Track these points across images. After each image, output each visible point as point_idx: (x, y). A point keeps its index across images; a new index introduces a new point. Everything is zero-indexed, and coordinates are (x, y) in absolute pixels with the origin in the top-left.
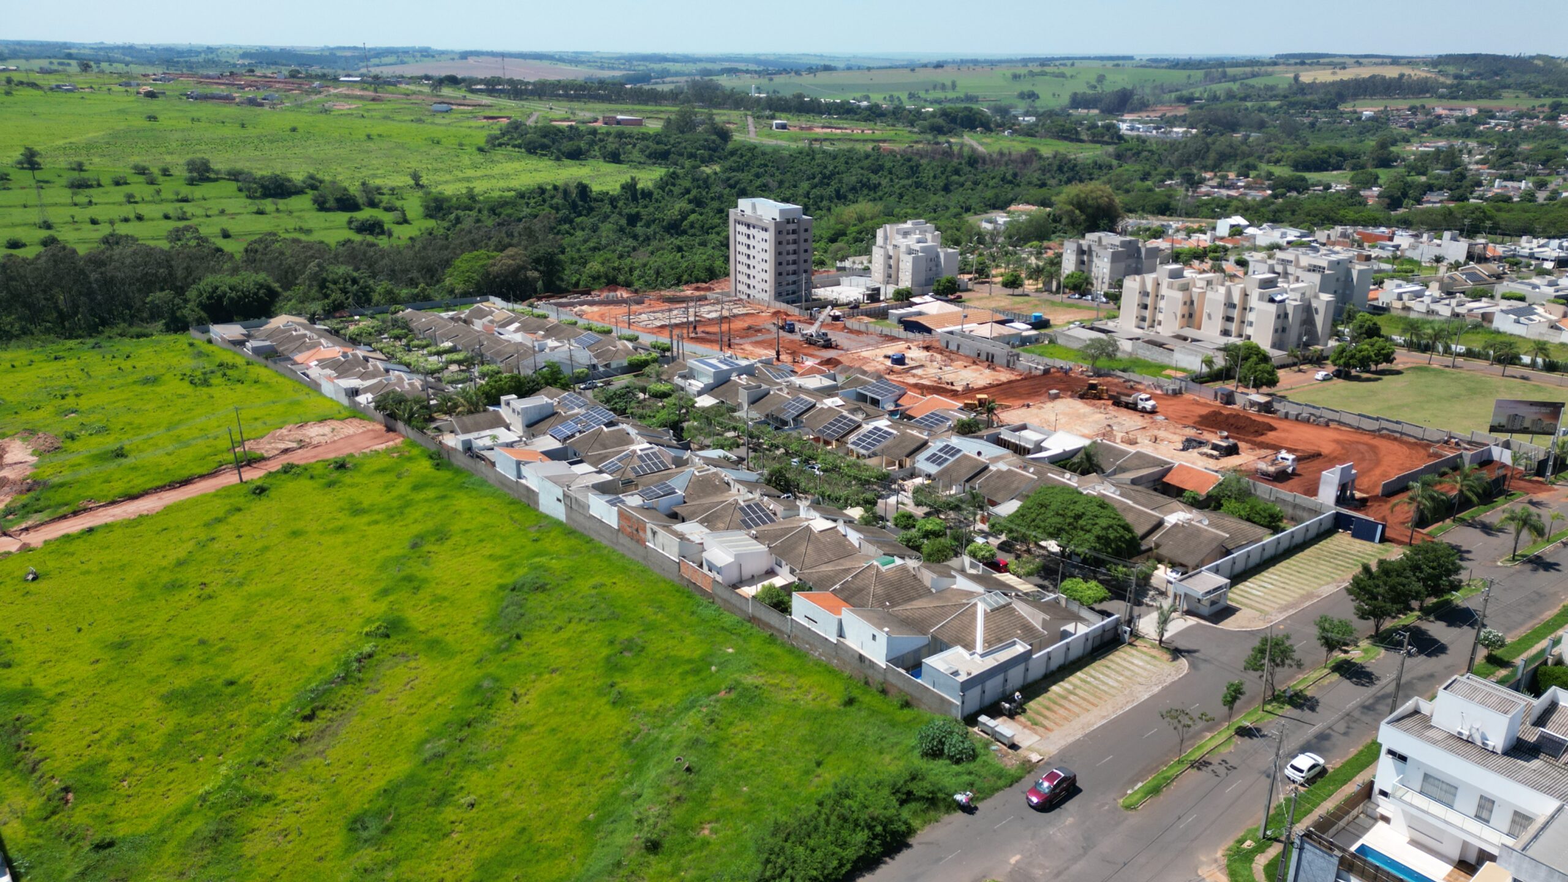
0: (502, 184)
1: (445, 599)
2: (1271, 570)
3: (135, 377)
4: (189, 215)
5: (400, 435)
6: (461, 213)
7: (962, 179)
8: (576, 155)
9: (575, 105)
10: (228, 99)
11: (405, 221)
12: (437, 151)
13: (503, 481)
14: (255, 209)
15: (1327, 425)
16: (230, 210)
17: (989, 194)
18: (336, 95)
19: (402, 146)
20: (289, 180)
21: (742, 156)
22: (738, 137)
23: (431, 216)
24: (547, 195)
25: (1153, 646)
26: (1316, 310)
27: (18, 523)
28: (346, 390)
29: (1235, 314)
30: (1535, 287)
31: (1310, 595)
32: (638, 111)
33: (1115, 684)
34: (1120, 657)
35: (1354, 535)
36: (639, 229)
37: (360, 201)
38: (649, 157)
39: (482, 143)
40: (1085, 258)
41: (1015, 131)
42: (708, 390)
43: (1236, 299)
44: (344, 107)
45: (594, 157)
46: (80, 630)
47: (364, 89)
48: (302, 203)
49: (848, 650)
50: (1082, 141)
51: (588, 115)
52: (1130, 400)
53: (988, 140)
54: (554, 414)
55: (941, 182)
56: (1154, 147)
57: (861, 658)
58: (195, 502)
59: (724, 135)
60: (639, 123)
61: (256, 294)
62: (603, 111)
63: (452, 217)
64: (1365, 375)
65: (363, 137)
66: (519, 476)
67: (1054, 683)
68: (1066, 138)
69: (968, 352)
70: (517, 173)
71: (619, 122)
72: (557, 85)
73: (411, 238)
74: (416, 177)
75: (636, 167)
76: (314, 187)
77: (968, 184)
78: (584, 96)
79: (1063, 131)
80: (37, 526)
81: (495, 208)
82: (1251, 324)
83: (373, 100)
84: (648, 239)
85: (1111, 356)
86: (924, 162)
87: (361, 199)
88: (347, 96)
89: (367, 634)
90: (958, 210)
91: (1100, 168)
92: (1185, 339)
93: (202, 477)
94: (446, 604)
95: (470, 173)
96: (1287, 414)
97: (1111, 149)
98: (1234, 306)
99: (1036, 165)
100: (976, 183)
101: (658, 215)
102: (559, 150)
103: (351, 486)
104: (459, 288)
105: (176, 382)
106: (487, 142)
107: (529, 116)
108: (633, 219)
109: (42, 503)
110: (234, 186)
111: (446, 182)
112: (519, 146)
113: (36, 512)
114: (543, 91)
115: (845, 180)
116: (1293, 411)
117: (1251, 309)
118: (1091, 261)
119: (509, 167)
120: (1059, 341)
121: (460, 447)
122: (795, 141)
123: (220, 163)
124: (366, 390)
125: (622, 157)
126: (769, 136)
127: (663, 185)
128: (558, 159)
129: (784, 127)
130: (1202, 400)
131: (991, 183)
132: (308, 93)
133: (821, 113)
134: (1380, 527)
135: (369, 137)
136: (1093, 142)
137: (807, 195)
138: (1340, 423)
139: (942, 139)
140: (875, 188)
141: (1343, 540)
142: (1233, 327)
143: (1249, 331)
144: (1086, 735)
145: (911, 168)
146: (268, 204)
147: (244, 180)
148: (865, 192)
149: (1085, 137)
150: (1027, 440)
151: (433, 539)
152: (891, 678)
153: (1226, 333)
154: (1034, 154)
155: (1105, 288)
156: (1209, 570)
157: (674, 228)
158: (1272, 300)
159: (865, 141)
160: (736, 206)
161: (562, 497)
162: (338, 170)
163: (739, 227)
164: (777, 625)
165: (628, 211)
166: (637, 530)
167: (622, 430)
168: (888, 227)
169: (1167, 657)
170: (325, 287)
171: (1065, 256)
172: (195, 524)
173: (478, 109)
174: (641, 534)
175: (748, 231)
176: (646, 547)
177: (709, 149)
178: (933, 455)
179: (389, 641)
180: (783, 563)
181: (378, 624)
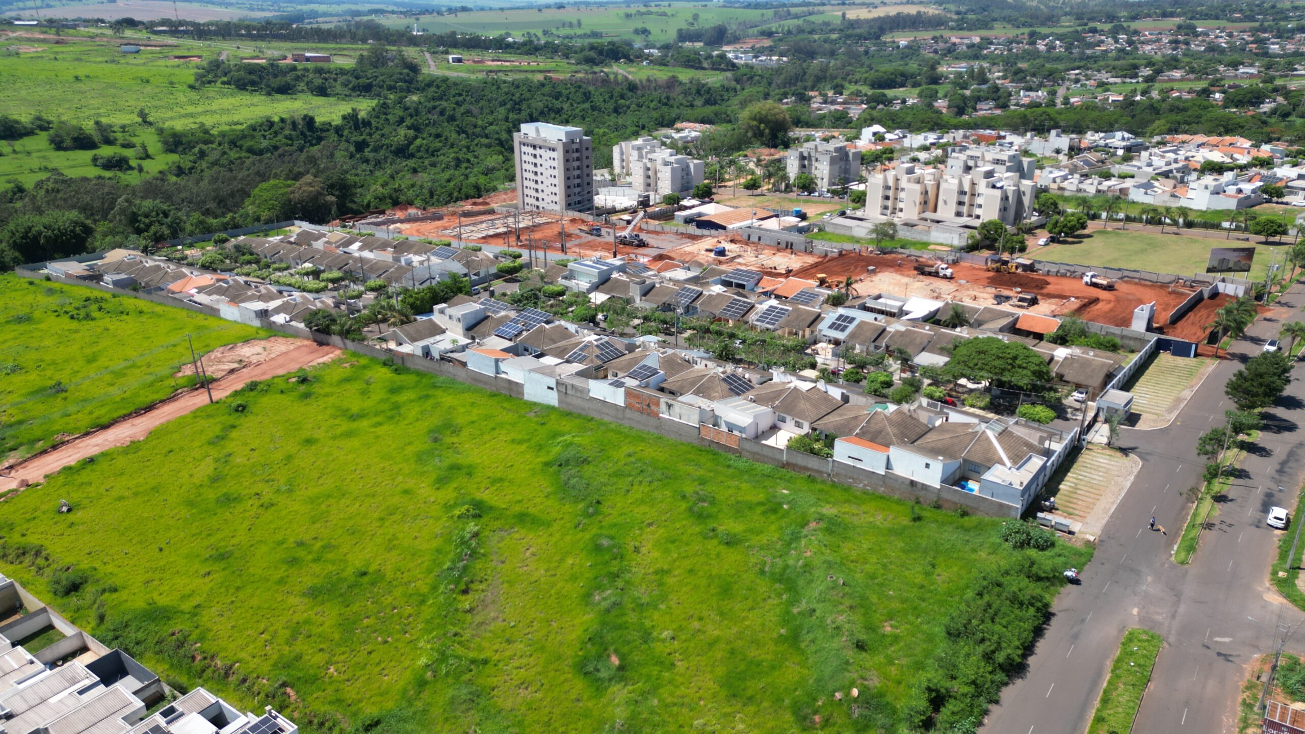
0: (225, 118)
1: (501, 480)
2: (1137, 384)
5: (335, 347)
6: (205, 147)
7: (628, 103)
8: (285, 90)
9: (263, 44)
11: (148, 156)
12: (148, 89)
13: (478, 378)
17: (655, 114)
18: (16, 39)
19: (113, 86)
20: (17, 122)
21: (438, 87)
22: (425, 70)
23: (172, 151)
24: (276, 128)
25: (1103, 448)
26: (1024, 193)
28: (256, 312)
29: (966, 199)
30: (1139, 168)
31: (1178, 400)
32: (328, 49)
33: (1101, 479)
34: (1085, 458)
35: (1174, 354)
36: (367, 153)
37: (96, 139)
38: (353, 89)
39: (191, 80)
40: (806, 162)
41: (651, 62)
42: (596, 287)
43: (967, 188)
44: (28, 50)
45: (302, 91)
46: (161, 550)
47: (44, 33)
48: (40, 141)
49: (897, 478)
50: (704, 69)
51: (276, 54)
52: (933, 270)
53: (633, 70)
54: (487, 317)
55: (611, 105)
56: (760, 72)
57: (913, 483)
58: (180, 424)
59: (414, 68)
60: (327, 59)
61: (71, 231)
62: (289, 50)
63: (196, 150)
64: (1070, 239)
65: (71, 79)
66: (498, 371)
67: (1059, 483)
68: (692, 67)
69: (768, 242)
70: (236, 108)
71: (308, 59)
72: (238, 27)
73: (161, 172)
74: (143, 115)
75: (343, 99)
76: (43, 128)
77: (633, 106)
78: (267, 36)
79: (689, 61)
80: (21, 463)
81: (234, 141)
82: (980, 206)
83: (57, 42)
84: (378, 163)
85: (892, 237)
86: (592, 88)
87: (97, 138)
89: (459, 517)
90: (635, 128)
91: (727, 90)
92: (926, 220)
93: (163, 402)
94: (506, 484)
95: (191, 109)
96: (1049, 271)
97: (729, 74)
98: (965, 193)
99: (678, 89)
100: (639, 106)
101: (384, 141)
102: (268, 86)
103: (327, 395)
104: (265, 215)
105: (52, 318)
106: (197, 80)
107: (219, 54)
109: (11, 443)
111: (171, 118)
112: (229, 83)
115: (533, 105)
116: (1054, 269)
117: (979, 195)
118: (811, 165)
119: (227, 102)
120: (827, 229)
121: (419, 352)
122: (473, 72)
124: (277, 311)
125: (329, 91)
126: (449, 68)
127: (375, 113)
128: (269, 94)
129: (459, 60)
130: (977, 266)
131: (652, 105)
133: (487, 48)
134: (1194, 346)
135: (77, 78)
136: (713, 69)
137: (507, 119)
139: (597, 69)
140: (559, 111)
141: (1165, 358)
142: (965, 209)
143: (978, 211)
144: (1111, 517)
145: (585, 94)
148: (553, 115)
149: (705, 65)
150: (891, 306)
151: (449, 432)
152: (945, 495)
153: (959, 214)
154: (673, 82)
155: (831, 183)
156: (1113, 387)
157: (402, 152)
158: (994, 187)
159: (533, 71)
160: (519, 131)
161: (553, 385)
162: (60, 110)
163: (524, 149)
164: (816, 467)
165: (354, 139)
166: (648, 405)
167: (560, 326)
168: (623, 144)
169: (1119, 454)
170: (137, 221)
171: (789, 162)
172: (197, 444)
173: (166, 50)
174: (653, 408)
175: (534, 152)
176: (659, 418)
177: (405, 82)
178: (834, 324)
179: (484, 520)
180: (788, 418)
181: (466, 507)
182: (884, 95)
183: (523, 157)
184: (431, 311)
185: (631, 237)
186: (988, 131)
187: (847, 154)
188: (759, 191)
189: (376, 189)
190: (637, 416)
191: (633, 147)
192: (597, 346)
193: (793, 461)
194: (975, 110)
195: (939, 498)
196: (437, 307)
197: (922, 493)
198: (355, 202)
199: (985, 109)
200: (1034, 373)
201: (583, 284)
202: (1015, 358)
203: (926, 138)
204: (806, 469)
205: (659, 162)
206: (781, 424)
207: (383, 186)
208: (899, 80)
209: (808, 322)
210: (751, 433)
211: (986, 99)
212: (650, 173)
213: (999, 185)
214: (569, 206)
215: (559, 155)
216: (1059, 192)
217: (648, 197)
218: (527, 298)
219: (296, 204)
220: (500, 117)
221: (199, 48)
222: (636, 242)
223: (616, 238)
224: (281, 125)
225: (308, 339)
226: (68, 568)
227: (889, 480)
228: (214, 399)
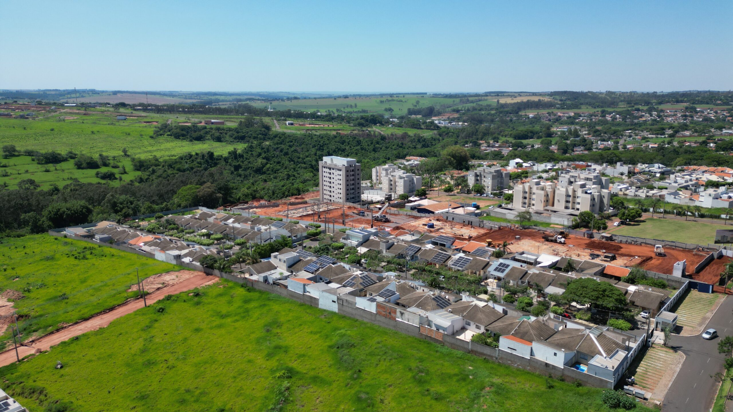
0: (167, 153)
1: (304, 356)
2: (679, 308)
3: (37, 258)
4: (9, 174)
5: (216, 276)
6: (155, 168)
7: (381, 146)
8: (200, 139)
9: (190, 116)
10: (9, 116)
11: (125, 173)
12: (129, 138)
13: (293, 295)
14: (44, 169)
15: (641, 245)
16: (31, 170)
17: (395, 152)
18: (65, 113)
19: (111, 136)
20: (59, 154)
21: (280, 138)
22: (273, 129)
23: (138, 170)
24: (193, 158)
25: (662, 347)
26: (604, 196)
27: (27, 338)
28: (174, 256)
29: (571, 199)
30: (670, 184)
31: (704, 319)
32: (223, 118)
33: (661, 366)
34: (650, 352)
35: (699, 291)
36: (240, 171)
38: (235, 138)
39: (152, 134)
40: (479, 178)
41: (394, 125)
42: (361, 244)
43: (571, 193)
44: (70, 118)
45: (209, 139)
46: (109, 392)
47: (79, 109)
48: (70, 164)
49: (537, 361)
50: (422, 129)
51: (197, 120)
52: (553, 238)
53: (384, 129)
54: (300, 260)
55: (371, 147)
56: (452, 131)
57: (547, 365)
58: (127, 318)
59: (268, 128)
60: (222, 123)
61: (80, 211)
62: (203, 118)
63: (151, 169)
64: (632, 223)
65: (90, 133)
66: (305, 291)
67: (636, 368)
68: (415, 128)
69: (458, 221)
70: (173, 148)
71: (213, 123)
72: (178, 107)
73: (131, 181)
74: (125, 151)
75: (230, 144)
76: (72, 158)
77: (383, 148)
78: (192, 111)
79: (414, 125)
80: (38, 339)
81: (171, 165)
82: (579, 203)
83: (85, 114)
84: (246, 176)
85: (529, 220)
86: (361, 139)
87: (100, 163)
88: (71, 113)
89: (279, 377)
90: (385, 160)
91: (435, 140)
92: (548, 210)
93: (119, 305)
94: (307, 358)
95: (150, 148)
96: (621, 241)
97: (435, 132)
98: (570, 196)
99: (408, 139)
100: (387, 148)
101: (250, 165)
102: (191, 137)
103: (209, 303)
104: (183, 204)
105: (65, 258)
106: (154, 134)
107: (167, 121)
108: (237, 168)
109: (34, 327)
110: (30, 158)
111: (139, 153)
112: (171, 135)
113: (35, 331)
114: (171, 109)
115: (330, 147)
116: (624, 240)
117: (578, 197)
118: (481, 179)
119: (169, 145)
120: (491, 214)
121: (262, 280)
122: (299, 130)
123: (20, 147)
124: (186, 255)
125: (222, 139)
126: (286, 128)
127: (246, 151)
128: (191, 141)
129: (292, 124)
130: (579, 237)
131: (393, 147)
132: (49, 112)
133: (307, 118)
134: (711, 287)
135: (93, 132)
136: (427, 129)
137: (315, 154)
138: (646, 243)
139: (364, 129)
140: (344, 150)
141: (694, 293)
142: (570, 205)
143: (578, 206)
144: (669, 390)
145: (358, 141)
146: (51, 166)
147: (36, 156)
148: (340, 152)
149: (423, 127)
150: (530, 259)
151: (275, 326)
152: (566, 373)
153: (567, 208)
154: (405, 136)
155: (493, 190)
156: (665, 310)
157: (259, 171)
158: (586, 193)
159: (330, 130)
160: (322, 160)
161: (336, 300)
162: (82, 149)
163: (324, 170)
164: (489, 353)
165: (234, 164)
166: (390, 313)
167: (341, 265)
168: (378, 167)
169: (671, 351)
170: (116, 206)
171: (469, 178)
172: (135, 330)
173: (140, 118)
174: (393, 314)
175: (329, 171)
176: (396, 321)
177: (263, 135)
178: (497, 268)
179: (293, 379)
180: (472, 323)
181: (283, 371)
182: (522, 143)
183: (324, 174)
184: (269, 256)
185: (381, 217)
186: (581, 163)
187: (501, 174)
188: (453, 193)
189: (244, 190)
190: (383, 319)
191: (383, 169)
192: (361, 277)
193: (475, 349)
194: (573, 151)
195: (563, 375)
196: (273, 254)
197: (553, 371)
198: (232, 197)
199: (579, 151)
200: (616, 300)
201: (354, 242)
202: (604, 291)
203: (546, 166)
204: (483, 354)
205: (397, 177)
206: (467, 326)
207: (248, 189)
208: (530, 135)
209: (482, 267)
210: (450, 332)
211: (579, 145)
212: (392, 183)
213: (589, 192)
214: (347, 200)
215: (343, 173)
216: (624, 197)
217: (391, 195)
218: (323, 250)
219: (200, 198)
220: (312, 153)
221: (157, 118)
222: (384, 220)
223: (373, 217)
224: (196, 156)
225: (201, 271)
226: (57, 402)
227: (532, 362)
228: (148, 304)
